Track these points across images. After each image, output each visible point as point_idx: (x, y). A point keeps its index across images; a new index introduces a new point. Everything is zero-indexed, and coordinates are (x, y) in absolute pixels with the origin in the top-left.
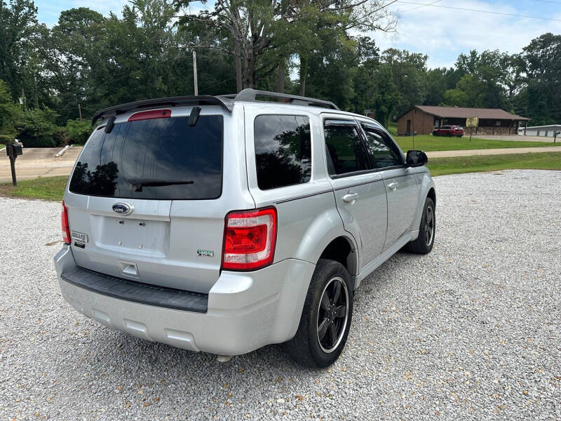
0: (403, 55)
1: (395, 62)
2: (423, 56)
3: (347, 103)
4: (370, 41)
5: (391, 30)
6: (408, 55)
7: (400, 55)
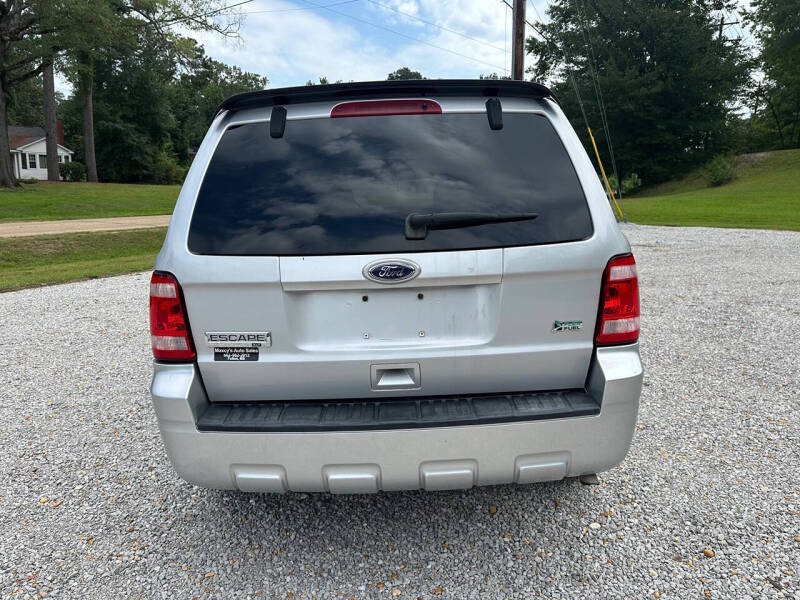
0: (234, 74)
1: (223, 81)
2: (260, 78)
3: (165, 135)
4: (198, 46)
5: (232, 34)
6: (240, 74)
7: (229, 73)
